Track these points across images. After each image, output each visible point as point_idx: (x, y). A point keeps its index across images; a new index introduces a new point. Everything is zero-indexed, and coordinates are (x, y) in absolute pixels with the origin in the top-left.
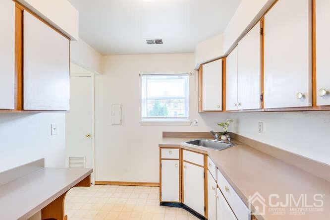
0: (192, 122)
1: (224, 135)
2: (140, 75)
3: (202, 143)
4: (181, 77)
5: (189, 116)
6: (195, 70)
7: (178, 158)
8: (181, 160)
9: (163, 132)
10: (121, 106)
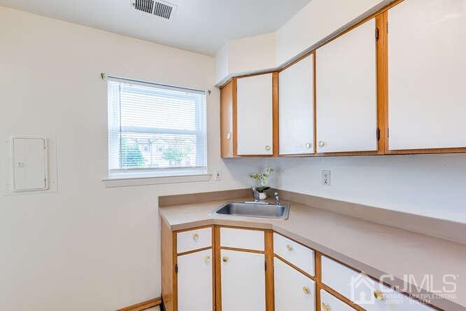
0: (211, 175)
1: (262, 192)
2: (102, 76)
3: (234, 209)
4: (190, 94)
5: (206, 165)
6: (216, 86)
7: (211, 245)
8: (216, 247)
9: (159, 197)
10: (47, 144)
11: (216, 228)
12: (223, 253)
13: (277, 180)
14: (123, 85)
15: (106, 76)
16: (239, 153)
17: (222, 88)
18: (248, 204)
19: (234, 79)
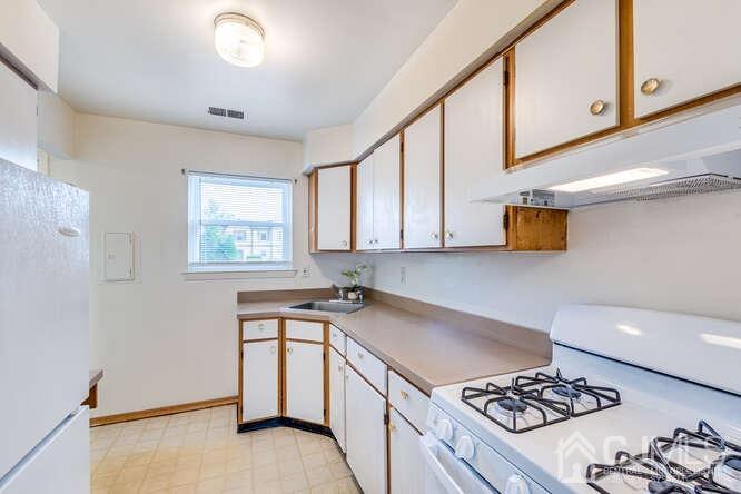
0: (297, 271)
1: (353, 291)
2: (183, 171)
3: (317, 306)
5: (291, 260)
6: (304, 174)
7: (276, 336)
8: (282, 338)
9: (239, 293)
10: (132, 238)
11: (282, 320)
12: (289, 344)
13: (372, 279)
14: (203, 178)
15: (186, 171)
16: (319, 248)
17: (309, 176)
18: (333, 302)
19: (316, 169)
